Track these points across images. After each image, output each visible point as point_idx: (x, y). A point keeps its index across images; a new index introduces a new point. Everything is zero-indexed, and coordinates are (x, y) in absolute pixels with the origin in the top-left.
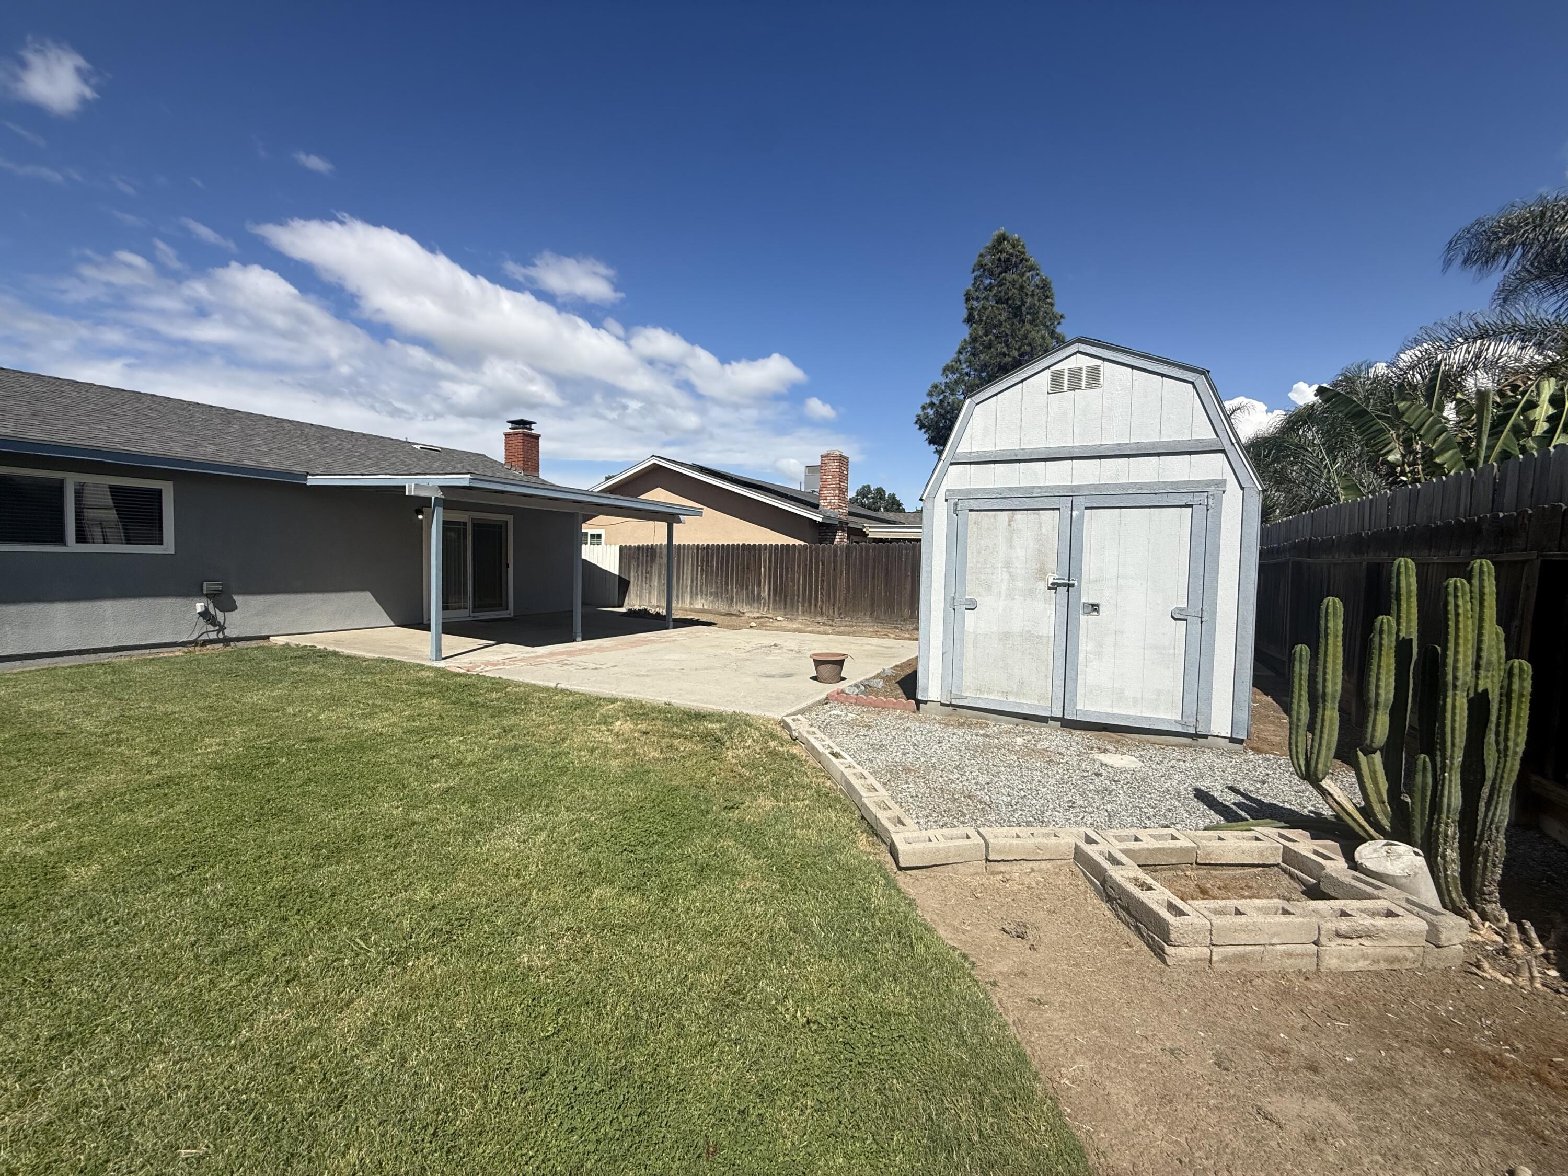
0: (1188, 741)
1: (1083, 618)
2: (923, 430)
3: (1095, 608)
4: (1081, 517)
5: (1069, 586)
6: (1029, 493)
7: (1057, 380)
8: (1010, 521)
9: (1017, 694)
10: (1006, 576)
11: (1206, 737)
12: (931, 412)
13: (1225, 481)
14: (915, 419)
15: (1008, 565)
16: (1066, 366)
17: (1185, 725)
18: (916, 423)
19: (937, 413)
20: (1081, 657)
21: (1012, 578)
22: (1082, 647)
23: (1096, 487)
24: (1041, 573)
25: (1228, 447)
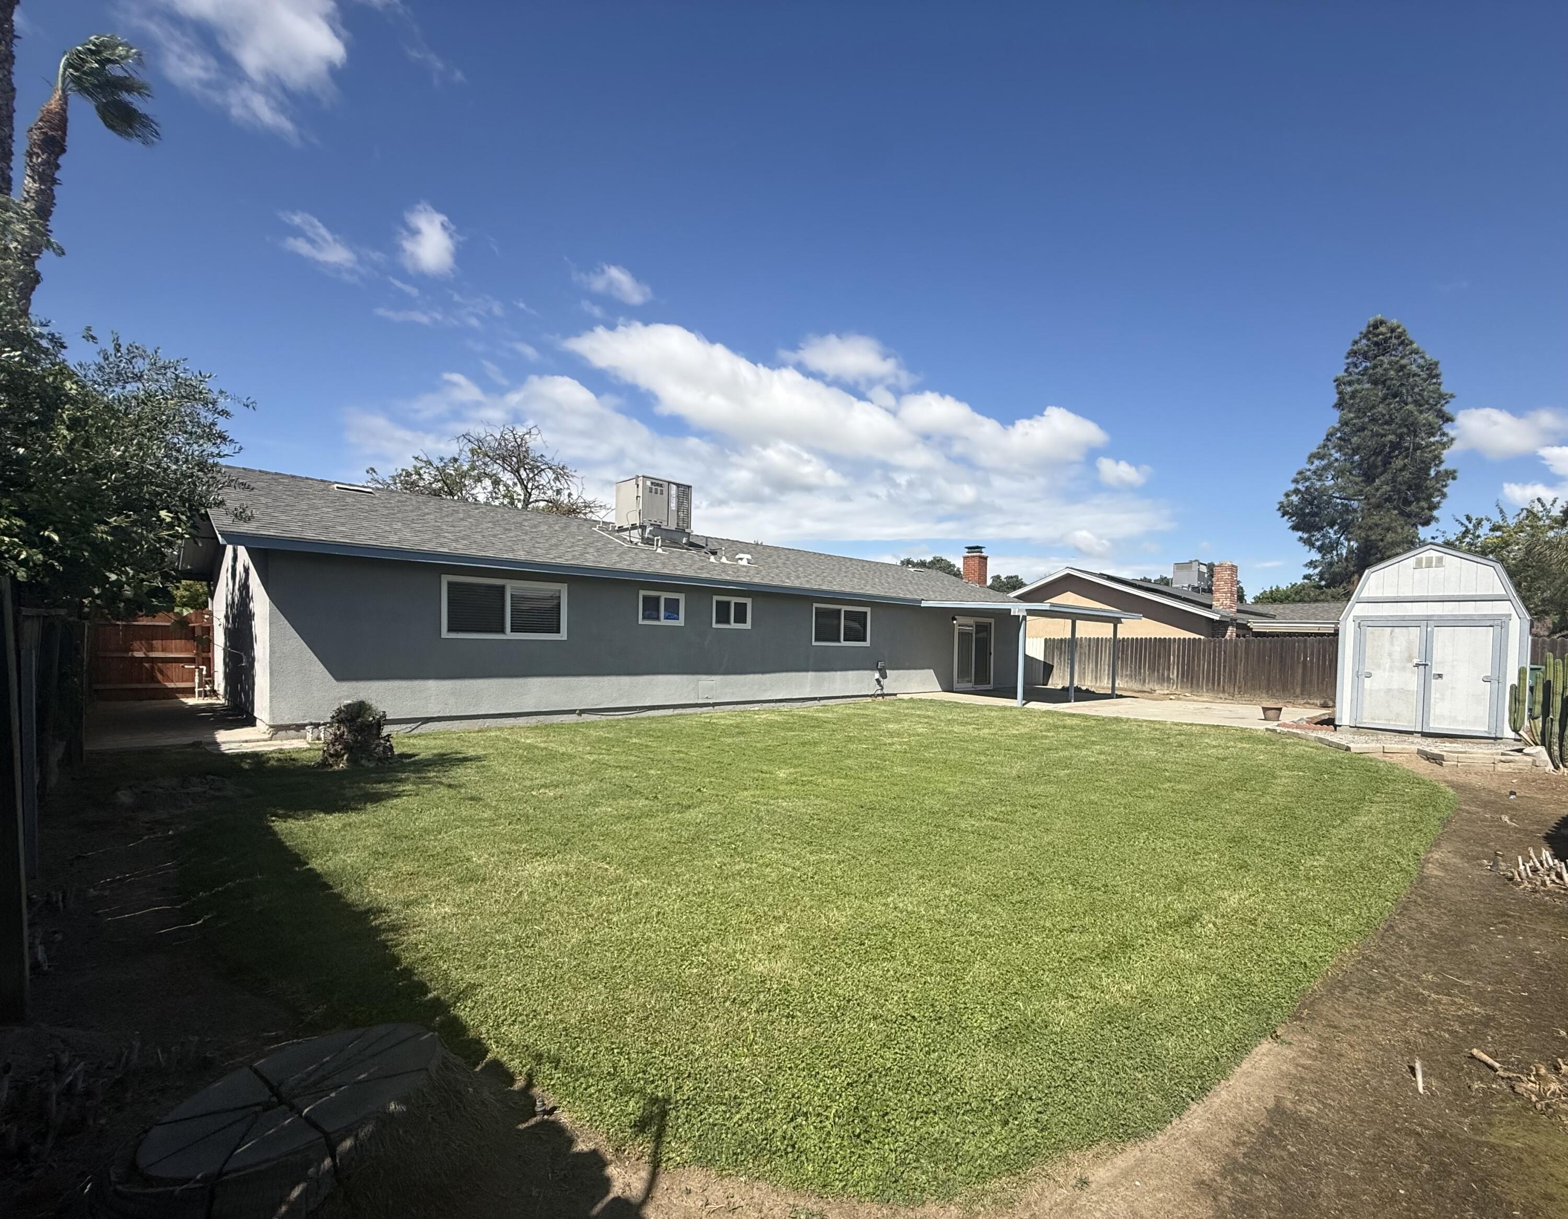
0: (1492, 741)
1: (1433, 681)
2: (1286, 517)
3: (1440, 676)
4: (1432, 631)
5: (1426, 665)
6: (1403, 618)
7: (1419, 565)
8: (1392, 632)
9: (1395, 721)
10: (1389, 660)
11: (1501, 739)
12: (1295, 499)
13: (1510, 615)
14: (1278, 506)
15: (1390, 655)
16: (1424, 555)
17: (1490, 733)
18: (1279, 509)
20: (1432, 700)
21: (1393, 661)
22: (1433, 696)
23: (1441, 616)
24: (1410, 659)
25: (1513, 599)
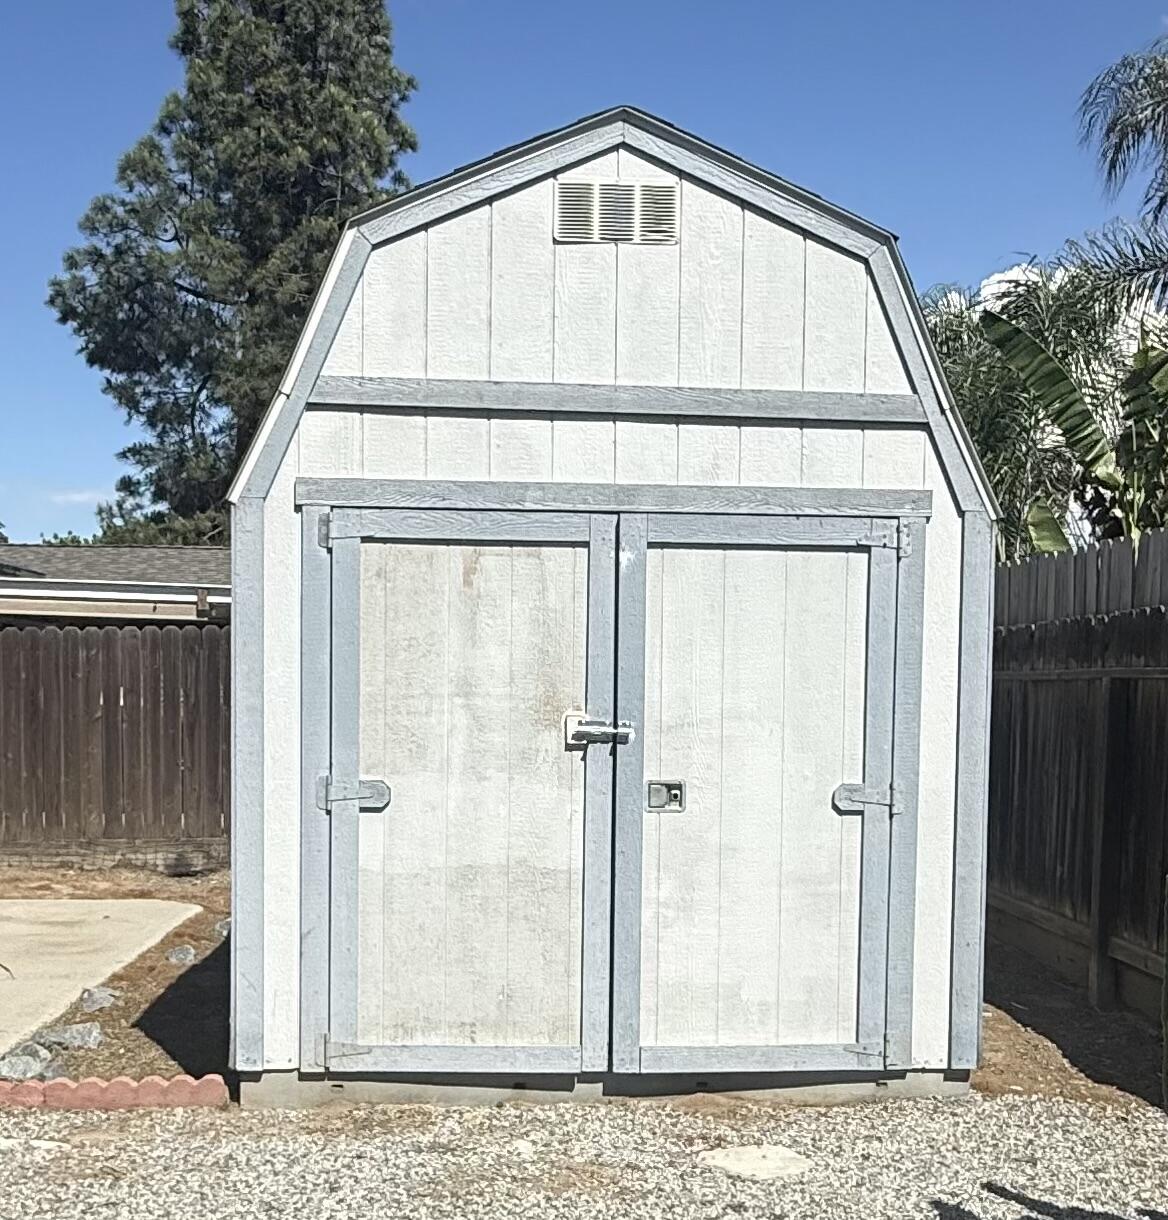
0: (867, 1088)
1: (650, 819)
2: (73, 324)
3: (674, 792)
4: (640, 565)
5: (616, 740)
6: (510, 501)
8: (469, 572)
9: (497, 1027)
10: (462, 719)
11: (901, 1075)
12: (91, 277)
13: (929, 495)
14: (49, 291)
15: (466, 688)
16: (594, 176)
17: (863, 1054)
18: (52, 302)
19: (107, 280)
20: (647, 914)
21: (479, 724)
22: (648, 892)
23: (670, 492)
24: (548, 710)
25: (935, 419)
